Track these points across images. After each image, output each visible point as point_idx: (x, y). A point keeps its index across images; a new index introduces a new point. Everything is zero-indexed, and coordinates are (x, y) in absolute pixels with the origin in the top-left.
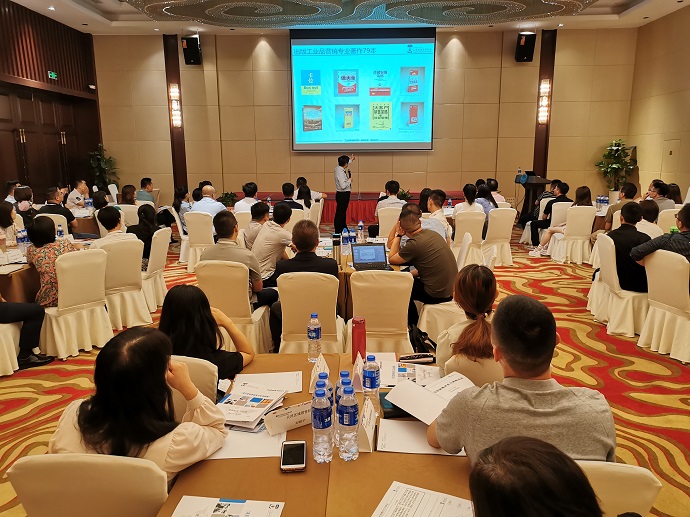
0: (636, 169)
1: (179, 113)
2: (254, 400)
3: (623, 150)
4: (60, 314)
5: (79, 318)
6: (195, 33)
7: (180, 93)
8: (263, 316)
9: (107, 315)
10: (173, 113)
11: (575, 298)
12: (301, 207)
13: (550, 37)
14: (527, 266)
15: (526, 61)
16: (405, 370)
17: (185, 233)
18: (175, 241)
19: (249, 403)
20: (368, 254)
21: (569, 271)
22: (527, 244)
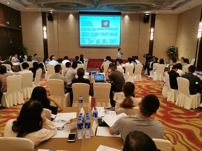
0: (178, 54)
1: (46, 35)
2: (62, 121)
3: (174, 48)
4: (7, 94)
5: (13, 96)
6: (51, 12)
7: (46, 29)
8: (68, 95)
9: (22, 95)
10: (44, 35)
11: (159, 91)
12: (81, 63)
13: (154, 16)
14: (146, 81)
15: (147, 22)
16: (106, 112)
17: (47, 70)
18: (44, 72)
19: (60, 122)
20: (99, 78)
21: (158, 83)
22: (146, 75)
